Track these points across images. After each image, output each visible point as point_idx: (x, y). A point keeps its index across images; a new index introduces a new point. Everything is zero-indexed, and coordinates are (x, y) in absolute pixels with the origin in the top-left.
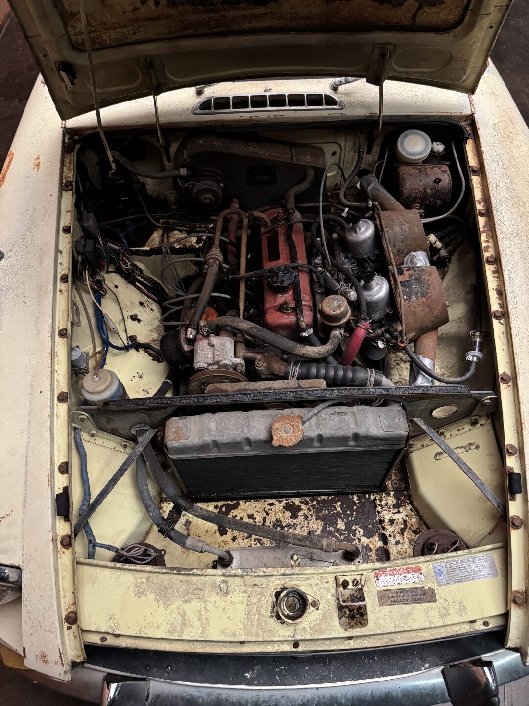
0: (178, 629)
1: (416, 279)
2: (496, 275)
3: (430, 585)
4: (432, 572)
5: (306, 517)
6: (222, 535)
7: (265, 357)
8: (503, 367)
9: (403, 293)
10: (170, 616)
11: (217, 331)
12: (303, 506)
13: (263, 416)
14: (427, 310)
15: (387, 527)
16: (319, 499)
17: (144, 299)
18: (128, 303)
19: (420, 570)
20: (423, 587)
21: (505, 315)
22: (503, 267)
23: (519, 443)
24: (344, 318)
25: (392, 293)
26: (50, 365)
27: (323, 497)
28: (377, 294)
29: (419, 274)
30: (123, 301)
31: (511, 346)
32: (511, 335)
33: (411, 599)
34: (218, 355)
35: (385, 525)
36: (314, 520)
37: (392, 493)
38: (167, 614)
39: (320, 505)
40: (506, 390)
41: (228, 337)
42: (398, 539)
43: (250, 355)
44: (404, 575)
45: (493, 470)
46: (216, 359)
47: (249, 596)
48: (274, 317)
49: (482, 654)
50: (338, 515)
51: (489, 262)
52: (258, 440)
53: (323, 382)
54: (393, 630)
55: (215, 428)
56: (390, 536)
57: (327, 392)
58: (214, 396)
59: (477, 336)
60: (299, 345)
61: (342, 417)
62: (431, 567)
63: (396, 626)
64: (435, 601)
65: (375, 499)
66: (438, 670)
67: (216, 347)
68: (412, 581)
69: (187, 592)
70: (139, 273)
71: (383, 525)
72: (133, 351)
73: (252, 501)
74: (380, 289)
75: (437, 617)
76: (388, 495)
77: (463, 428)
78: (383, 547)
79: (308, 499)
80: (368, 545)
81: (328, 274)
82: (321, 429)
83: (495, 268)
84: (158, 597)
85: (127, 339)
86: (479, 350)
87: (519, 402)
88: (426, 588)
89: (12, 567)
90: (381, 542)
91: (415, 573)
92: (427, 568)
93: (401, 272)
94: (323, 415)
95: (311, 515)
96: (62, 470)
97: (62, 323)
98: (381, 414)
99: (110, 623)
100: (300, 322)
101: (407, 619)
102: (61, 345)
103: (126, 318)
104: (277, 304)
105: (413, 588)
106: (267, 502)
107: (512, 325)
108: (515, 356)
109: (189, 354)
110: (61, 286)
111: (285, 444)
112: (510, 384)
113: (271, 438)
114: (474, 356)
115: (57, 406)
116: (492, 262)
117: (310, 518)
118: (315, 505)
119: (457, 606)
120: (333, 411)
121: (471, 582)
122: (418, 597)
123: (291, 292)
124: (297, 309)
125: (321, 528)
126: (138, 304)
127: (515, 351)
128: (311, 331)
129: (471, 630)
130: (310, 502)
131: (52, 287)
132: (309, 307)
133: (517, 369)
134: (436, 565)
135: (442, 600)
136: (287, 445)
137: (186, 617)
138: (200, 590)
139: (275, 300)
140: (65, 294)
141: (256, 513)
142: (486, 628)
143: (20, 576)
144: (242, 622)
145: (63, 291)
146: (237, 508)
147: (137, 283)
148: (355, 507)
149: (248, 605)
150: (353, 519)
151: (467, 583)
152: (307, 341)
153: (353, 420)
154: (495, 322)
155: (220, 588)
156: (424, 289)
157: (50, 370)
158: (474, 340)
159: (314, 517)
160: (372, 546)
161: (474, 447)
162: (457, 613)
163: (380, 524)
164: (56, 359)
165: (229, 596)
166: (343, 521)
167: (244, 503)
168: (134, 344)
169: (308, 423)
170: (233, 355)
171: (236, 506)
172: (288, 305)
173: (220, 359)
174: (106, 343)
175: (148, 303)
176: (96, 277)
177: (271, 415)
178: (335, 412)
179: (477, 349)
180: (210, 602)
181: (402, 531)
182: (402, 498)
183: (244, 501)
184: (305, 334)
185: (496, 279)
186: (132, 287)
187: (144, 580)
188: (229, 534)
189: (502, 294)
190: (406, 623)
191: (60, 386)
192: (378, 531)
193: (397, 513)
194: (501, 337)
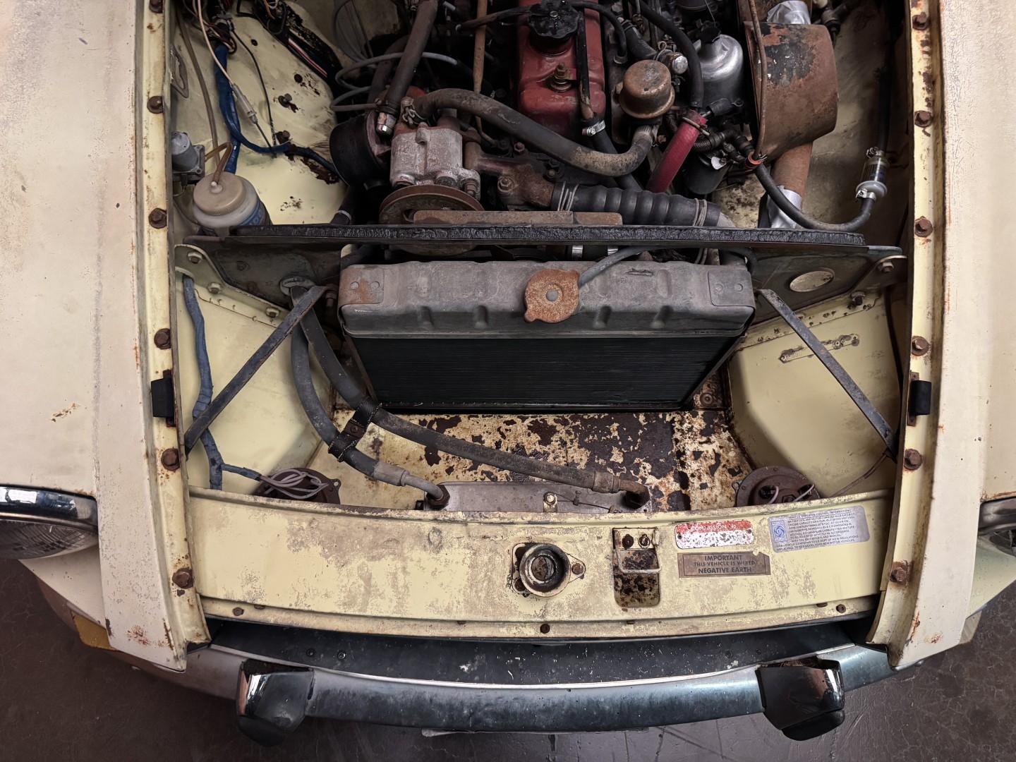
0: (360, 600)
1: (792, 44)
2: (926, 48)
3: (762, 549)
4: (767, 529)
5: (564, 444)
6: (431, 464)
7: (517, 171)
8: (922, 208)
9: (768, 68)
10: (346, 581)
11: (433, 117)
12: (559, 427)
13: (510, 271)
14: (804, 102)
15: (688, 462)
16: (586, 417)
17: (304, 71)
18: (275, 75)
19: (749, 526)
20: (752, 552)
21: (937, 119)
22: (942, 33)
23: (933, 336)
24: (663, 104)
25: (747, 67)
26: (133, 158)
27: (592, 415)
28: (721, 67)
29: (798, 36)
30: (265, 69)
31: (940, 172)
32: (944, 154)
33: (730, 569)
34: (434, 161)
35: (686, 459)
36: (576, 447)
37: (700, 413)
38: (341, 577)
39: (586, 427)
40: (922, 247)
41: (452, 129)
42: (704, 481)
43: (489, 166)
44: (722, 533)
45: (879, 378)
46: (431, 167)
47: (474, 554)
48: (537, 98)
49: (820, 650)
50: (614, 442)
51: (918, 25)
52: (500, 310)
53: (617, 218)
54: (699, 613)
55: (426, 286)
56: (693, 476)
57: (625, 232)
58: (426, 229)
59: (878, 156)
60: (579, 148)
61: (646, 278)
62: (765, 522)
63: (703, 607)
64: (768, 573)
65: (673, 421)
66: (751, 670)
67: (430, 146)
68: (735, 543)
69: (375, 545)
70: (294, 23)
71: (682, 459)
72: (283, 160)
73: (480, 416)
74: (728, 57)
75: (769, 596)
76: (695, 415)
77: (833, 313)
78: (681, 491)
79: (567, 417)
80: (656, 487)
81: (635, 29)
82: (609, 297)
83: (927, 36)
84: (326, 550)
85: (273, 136)
86: (880, 180)
87: (944, 267)
88: (755, 554)
89: (80, 495)
90: (678, 485)
91: (740, 531)
92: (760, 523)
93: (766, 31)
94: (614, 275)
95: (571, 441)
96: (160, 342)
97: (153, 85)
98: (712, 276)
99: (248, 588)
100: (583, 106)
101: (721, 597)
102: (153, 126)
103: (271, 100)
104: (544, 74)
105: (735, 553)
106: (504, 419)
107: (947, 136)
108: (947, 188)
109: (380, 161)
110: (152, 17)
111: (547, 317)
112: (931, 237)
113: (524, 306)
114: (871, 189)
115: (149, 232)
116: (923, 24)
117: (569, 444)
118: (578, 425)
119: (801, 582)
120: (631, 268)
121: (827, 547)
122: (742, 566)
123: (569, 54)
124: (578, 85)
125: (585, 459)
126: (293, 78)
127: (947, 181)
128: (601, 126)
129: (817, 618)
130: (570, 422)
131: (134, 17)
132: (600, 83)
133: (947, 210)
134: (774, 519)
135: (779, 573)
136: (550, 320)
137: (373, 582)
138: (397, 542)
139: (540, 66)
140: (159, 33)
141: (486, 434)
142: (839, 614)
143: (95, 511)
144: (462, 592)
145: (155, 28)
146: (456, 425)
147: (290, 40)
148: (641, 432)
149: (472, 566)
150: (636, 448)
151: (820, 548)
152: (593, 143)
153: (665, 284)
154: (918, 131)
155: (429, 539)
156: (804, 62)
157: (133, 167)
158: (873, 163)
159: (576, 444)
160: (663, 490)
161: (850, 342)
162: (800, 591)
163: (679, 458)
164: (145, 151)
165: (443, 552)
166: (620, 451)
167: (466, 419)
168: (284, 147)
169: (587, 286)
170: (460, 164)
171: (454, 423)
172: (563, 74)
173: (437, 168)
174: (237, 138)
175: (309, 78)
176: (218, 18)
177: (526, 269)
178: (634, 270)
179: (876, 178)
180: (412, 560)
181: (712, 470)
182: (716, 421)
183: (467, 416)
184: (591, 131)
185: (926, 56)
186: (283, 47)
187: (305, 525)
188: (441, 463)
189: (934, 83)
190: (720, 603)
191: (153, 197)
192: (674, 468)
193: (706, 442)
194: (923, 158)
